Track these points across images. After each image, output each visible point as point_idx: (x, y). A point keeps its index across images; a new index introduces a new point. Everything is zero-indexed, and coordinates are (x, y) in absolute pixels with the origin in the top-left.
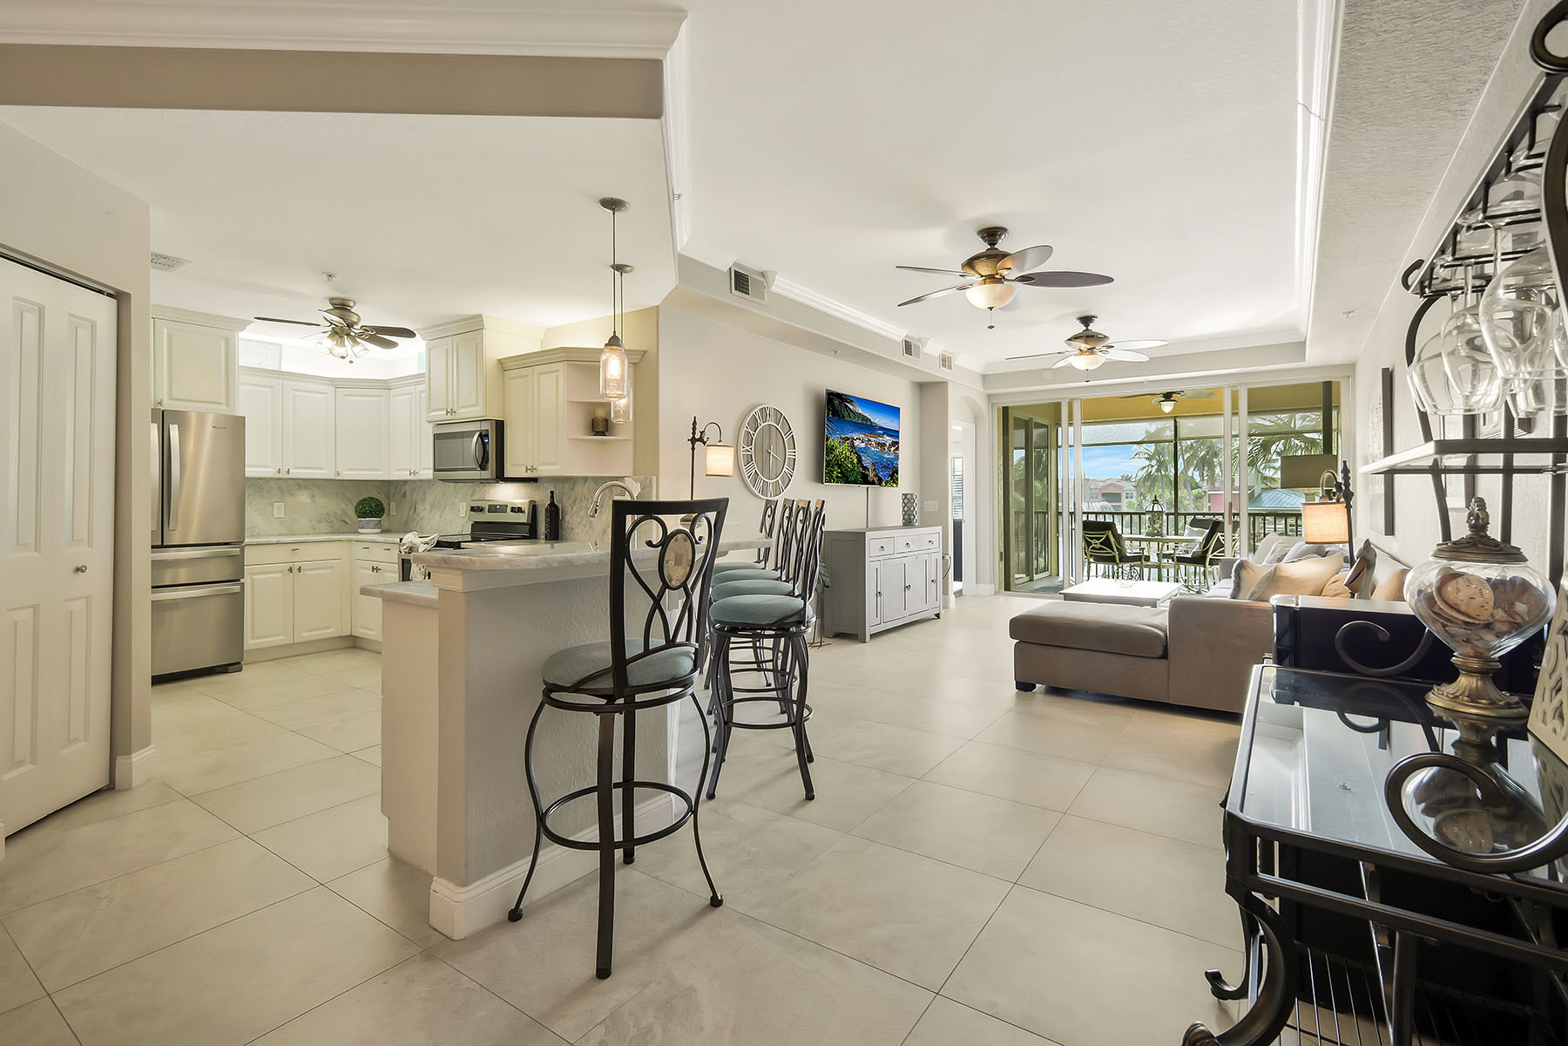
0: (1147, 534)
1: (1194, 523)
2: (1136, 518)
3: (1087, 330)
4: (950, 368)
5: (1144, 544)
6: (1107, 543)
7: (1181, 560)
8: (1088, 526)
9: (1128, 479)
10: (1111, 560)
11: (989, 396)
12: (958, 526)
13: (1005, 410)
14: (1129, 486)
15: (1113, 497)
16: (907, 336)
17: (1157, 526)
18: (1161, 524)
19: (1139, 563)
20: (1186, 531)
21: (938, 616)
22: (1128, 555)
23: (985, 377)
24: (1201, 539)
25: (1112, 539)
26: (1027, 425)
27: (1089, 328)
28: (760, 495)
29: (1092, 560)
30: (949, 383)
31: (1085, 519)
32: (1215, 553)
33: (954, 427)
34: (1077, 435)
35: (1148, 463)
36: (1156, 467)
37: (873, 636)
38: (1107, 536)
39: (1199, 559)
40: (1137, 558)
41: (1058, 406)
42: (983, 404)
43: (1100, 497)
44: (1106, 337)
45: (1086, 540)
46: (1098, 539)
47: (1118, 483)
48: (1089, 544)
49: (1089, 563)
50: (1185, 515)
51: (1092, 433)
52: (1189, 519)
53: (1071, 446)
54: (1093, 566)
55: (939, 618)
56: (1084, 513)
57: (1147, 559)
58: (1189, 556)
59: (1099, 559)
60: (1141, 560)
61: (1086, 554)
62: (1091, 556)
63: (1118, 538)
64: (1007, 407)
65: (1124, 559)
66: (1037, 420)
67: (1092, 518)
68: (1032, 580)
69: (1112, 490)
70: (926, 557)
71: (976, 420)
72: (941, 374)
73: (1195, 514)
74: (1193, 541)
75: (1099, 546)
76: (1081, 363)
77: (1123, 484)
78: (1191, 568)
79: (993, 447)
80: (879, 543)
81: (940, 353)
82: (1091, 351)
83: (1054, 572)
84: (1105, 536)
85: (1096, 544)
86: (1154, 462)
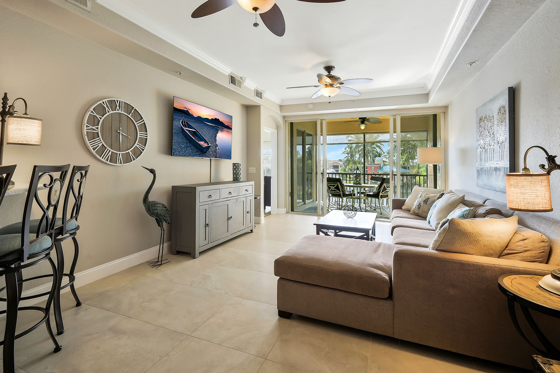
0: (354, 184)
1: (372, 179)
2: (348, 176)
3: (329, 74)
4: (261, 98)
5: (352, 189)
6: (337, 188)
7: (369, 196)
8: (329, 180)
9: (341, 161)
10: (339, 196)
11: (284, 117)
12: (268, 180)
13: (292, 124)
14: (341, 163)
15: (336, 167)
16: (231, 73)
17: (358, 180)
18: (360, 179)
19: (351, 197)
20: (369, 182)
21: (252, 231)
22: (347, 193)
23: (281, 107)
24: (376, 186)
25: (340, 186)
26: (303, 134)
27: (331, 73)
28: (108, 162)
29: (331, 195)
30: (261, 106)
31: (328, 176)
32: (383, 193)
33: (265, 130)
34: (325, 140)
35: (347, 155)
36: (350, 157)
37: (201, 253)
38: (338, 185)
39: (376, 195)
40: (350, 195)
41: (315, 123)
42: (281, 121)
43: (332, 167)
44: (339, 78)
45: (328, 186)
46: (334, 186)
47: (338, 162)
48: (329, 188)
49: (330, 197)
50: (368, 175)
51: (331, 139)
52: (370, 177)
53: (321, 144)
54: (331, 198)
55: (252, 232)
56: (328, 173)
57: (354, 195)
58: (371, 193)
59: (334, 195)
60: (352, 196)
61: (328, 192)
62: (330, 193)
63: (342, 185)
64: (293, 123)
65: (345, 195)
66: (308, 132)
67: (330, 176)
68: (305, 204)
69: (336, 164)
70: (244, 199)
71: (278, 128)
72: (256, 101)
73: (372, 175)
74: (373, 187)
75: (334, 189)
76: (326, 92)
77: (339, 162)
78: (374, 199)
79: (286, 142)
80: (207, 194)
81: (255, 88)
82: (331, 85)
83: (315, 199)
84: (336, 185)
85: (333, 188)
86: (349, 155)
